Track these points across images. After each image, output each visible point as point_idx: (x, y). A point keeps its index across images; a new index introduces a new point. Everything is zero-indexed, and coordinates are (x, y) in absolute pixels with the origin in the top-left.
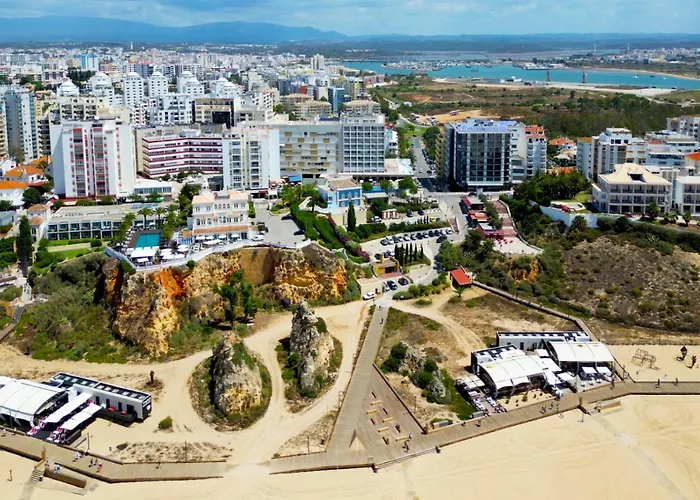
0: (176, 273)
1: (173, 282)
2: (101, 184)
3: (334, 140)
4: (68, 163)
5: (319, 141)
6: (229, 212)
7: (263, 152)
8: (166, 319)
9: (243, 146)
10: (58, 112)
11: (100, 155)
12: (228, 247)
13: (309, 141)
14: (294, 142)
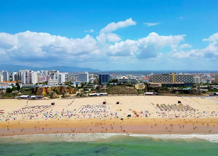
0: (45, 88)
1: (45, 89)
2: (31, 82)
3: (77, 77)
4: (25, 78)
5: (74, 77)
6: (54, 82)
7: (62, 77)
8: (44, 93)
9: (58, 76)
10: (19, 73)
11: (31, 77)
12: (54, 86)
13: (72, 77)
14: (69, 77)
